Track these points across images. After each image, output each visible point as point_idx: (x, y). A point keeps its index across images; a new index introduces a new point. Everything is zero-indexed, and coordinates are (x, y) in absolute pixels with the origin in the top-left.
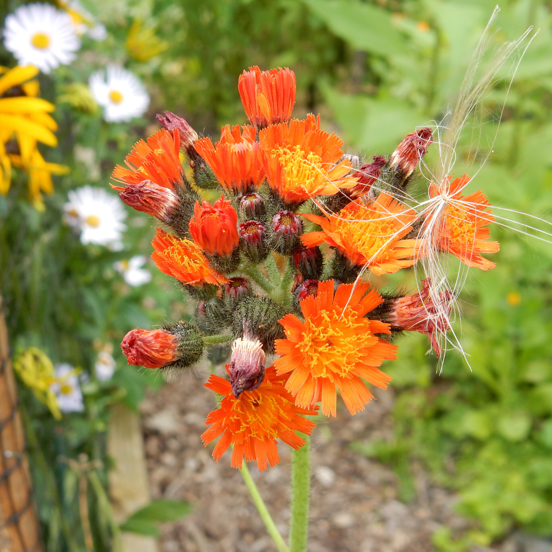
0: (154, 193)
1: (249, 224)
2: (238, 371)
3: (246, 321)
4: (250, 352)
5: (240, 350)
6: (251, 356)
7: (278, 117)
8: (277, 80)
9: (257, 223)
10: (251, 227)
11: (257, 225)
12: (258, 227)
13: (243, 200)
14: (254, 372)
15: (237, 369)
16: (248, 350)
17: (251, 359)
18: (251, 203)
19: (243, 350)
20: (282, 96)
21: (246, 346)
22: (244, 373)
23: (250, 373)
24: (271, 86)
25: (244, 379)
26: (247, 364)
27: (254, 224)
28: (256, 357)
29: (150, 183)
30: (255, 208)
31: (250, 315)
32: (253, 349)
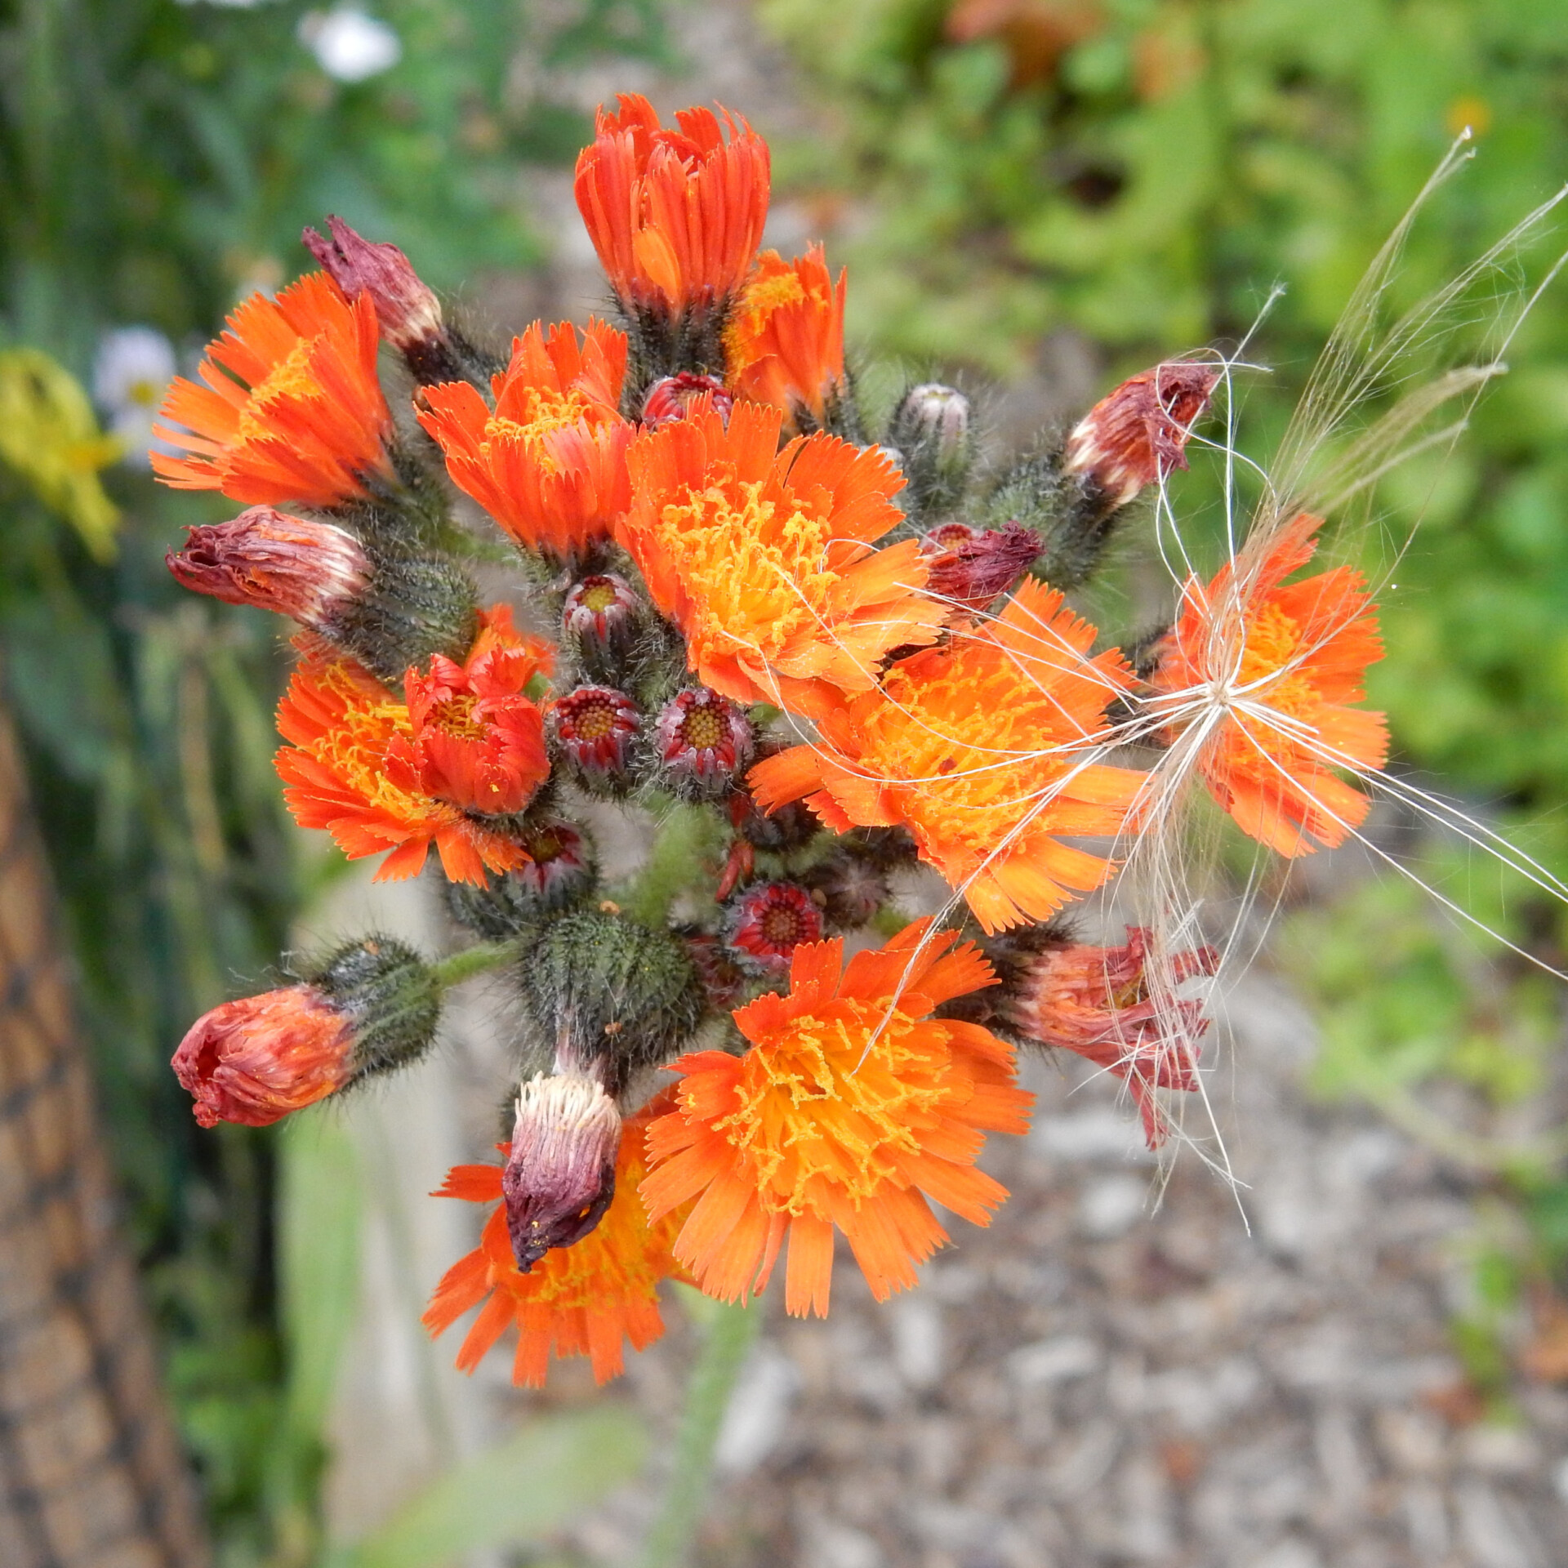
0: (281, 557)
1: (587, 703)
2: (530, 1197)
3: (568, 1006)
4: (572, 1130)
5: (539, 1121)
6: (573, 1146)
7: (706, 287)
8: (705, 184)
9: (612, 701)
10: (594, 712)
11: (612, 706)
12: (615, 715)
13: (571, 604)
14: (580, 1197)
15: (527, 1189)
16: (566, 1124)
17: (572, 1156)
18: (598, 617)
19: (551, 1125)
20: (721, 227)
21: (558, 1111)
22: (550, 1201)
23: (568, 1203)
24: (684, 200)
25: (548, 1220)
26: (560, 1177)
27: (601, 702)
28: (589, 1147)
29: (272, 521)
30: (608, 638)
31: (579, 986)
32: (582, 1122)
